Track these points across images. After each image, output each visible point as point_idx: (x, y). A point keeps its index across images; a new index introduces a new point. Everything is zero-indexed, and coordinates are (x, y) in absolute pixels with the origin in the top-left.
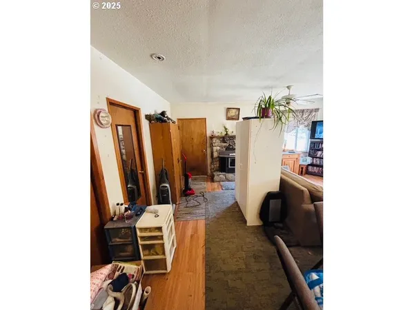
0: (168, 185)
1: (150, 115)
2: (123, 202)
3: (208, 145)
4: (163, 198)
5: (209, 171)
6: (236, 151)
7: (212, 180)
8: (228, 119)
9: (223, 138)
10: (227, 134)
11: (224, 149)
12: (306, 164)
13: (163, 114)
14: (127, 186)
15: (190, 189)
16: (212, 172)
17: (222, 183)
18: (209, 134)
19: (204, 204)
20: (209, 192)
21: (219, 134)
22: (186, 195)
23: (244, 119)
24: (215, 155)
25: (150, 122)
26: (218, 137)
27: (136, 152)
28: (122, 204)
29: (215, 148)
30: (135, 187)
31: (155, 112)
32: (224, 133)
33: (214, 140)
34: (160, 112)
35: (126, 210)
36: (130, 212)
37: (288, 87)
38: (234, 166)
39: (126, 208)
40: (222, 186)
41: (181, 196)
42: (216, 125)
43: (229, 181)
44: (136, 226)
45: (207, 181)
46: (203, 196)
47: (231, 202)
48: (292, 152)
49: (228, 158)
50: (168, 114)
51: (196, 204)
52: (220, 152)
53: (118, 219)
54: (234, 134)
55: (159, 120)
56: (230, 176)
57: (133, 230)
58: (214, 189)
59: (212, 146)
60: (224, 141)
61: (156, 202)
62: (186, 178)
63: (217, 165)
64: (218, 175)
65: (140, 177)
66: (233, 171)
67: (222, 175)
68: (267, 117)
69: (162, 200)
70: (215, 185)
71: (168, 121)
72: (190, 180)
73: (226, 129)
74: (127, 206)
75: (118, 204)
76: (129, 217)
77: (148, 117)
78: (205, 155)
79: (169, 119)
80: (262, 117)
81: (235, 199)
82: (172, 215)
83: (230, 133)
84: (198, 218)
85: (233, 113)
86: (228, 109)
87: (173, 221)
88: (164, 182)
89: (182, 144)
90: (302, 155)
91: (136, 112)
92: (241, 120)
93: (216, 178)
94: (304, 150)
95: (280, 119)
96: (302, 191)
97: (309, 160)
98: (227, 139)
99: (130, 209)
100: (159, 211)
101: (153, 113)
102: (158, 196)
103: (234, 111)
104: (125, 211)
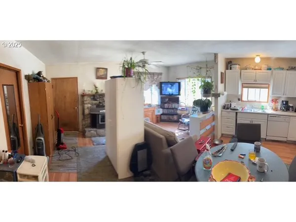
0: (42, 139)
1: (29, 75)
2: (7, 150)
3: (80, 103)
4: (39, 149)
5: (81, 127)
6: (106, 108)
7: (84, 135)
8: (98, 78)
9: (94, 96)
10: (97, 92)
11: (95, 106)
12: (160, 114)
13: (39, 74)
14: (10, 136)
15: (62, 144)
16: (83, 128)
17: (93, 139)
18: (80, 92)
19: (76, 158)
20: (81, 147)
21: (90, 93)
22: (58, 149)
23: (111, 77)
24: (87, 112)
25: (29, 82)
26: (89, 95)
27: (18, 109)
28: (6, 152)
29: (86, 106)
30: (16, 138)
31: (33, 72)
32: (94, 91)
33: (86, 98)
34: (36, 72)
35: (10, 156)
36: (12, 158)
37: (143, 53)
38: (104, 122)
39: (9, 155)
40: (93, 142)
41: (54, 150)
42: (87, 83)
43: (100, 136)
44: (17, 171)
45: (78, 136)
46: (75, 151)
47: (102, 157)
48: (150, 105)
49: (98, 115)
50: (44, 74)
51: (68, 157)
52: (91, 109)
53: (4, 163)
54: (104, 92)
55: (36, 79)
56: (101, 131)
57: (15, 174)
58: (85, 144)
59: (83, 103)
60: (94, 99)
61: (33, 153)
62: (59, 133)
63: (88, 121)
64: (89, 131)
65: (20, 129)
66: (103, 127)
67: (93, 131)
68: (130, 76)
69: (38, 152)
70: (87, 139)
71: (44, 81)
72: (62, 135)
73: (96, 87)
74: (10, 154)
75: (3, 151)
76: (12, 163)
77: (28, 78)
78: (77, 113)
79: (44, 78)
80: (126, 77)
81: (106, 153)
82: (47, 166)
83: (99, 91)
84: (70, 171)
85: (102, 72)
86: (98, 69)
87: (47, 172)
88: (40, 136)
89: (55, 101)
90: (156, 108)
91: (17, 73)
92: (109, 78)
93: (87, 134)
94: (157, 103)
95: (140, 78)
96: (161, 139)
97: (161, 111)
98: (97, 97)
99: (12, 156)
100: (36, 161)
101: (31, 73)
102: (34, 148)
103: (103, 70)
104: (9, 158)
